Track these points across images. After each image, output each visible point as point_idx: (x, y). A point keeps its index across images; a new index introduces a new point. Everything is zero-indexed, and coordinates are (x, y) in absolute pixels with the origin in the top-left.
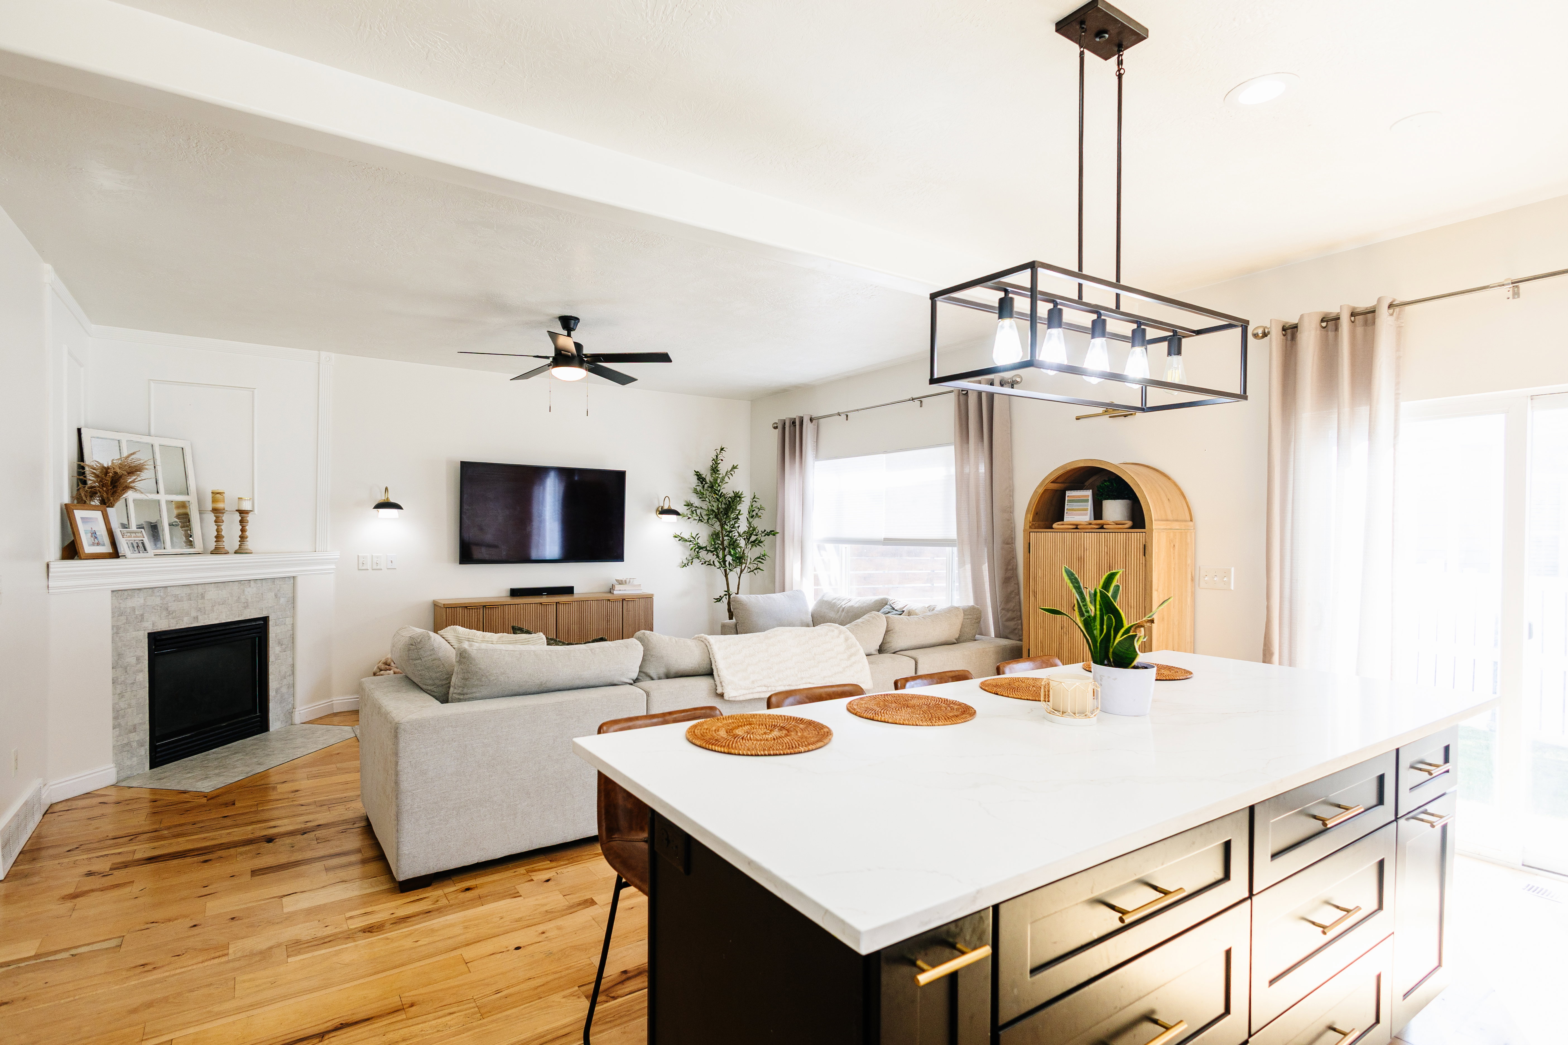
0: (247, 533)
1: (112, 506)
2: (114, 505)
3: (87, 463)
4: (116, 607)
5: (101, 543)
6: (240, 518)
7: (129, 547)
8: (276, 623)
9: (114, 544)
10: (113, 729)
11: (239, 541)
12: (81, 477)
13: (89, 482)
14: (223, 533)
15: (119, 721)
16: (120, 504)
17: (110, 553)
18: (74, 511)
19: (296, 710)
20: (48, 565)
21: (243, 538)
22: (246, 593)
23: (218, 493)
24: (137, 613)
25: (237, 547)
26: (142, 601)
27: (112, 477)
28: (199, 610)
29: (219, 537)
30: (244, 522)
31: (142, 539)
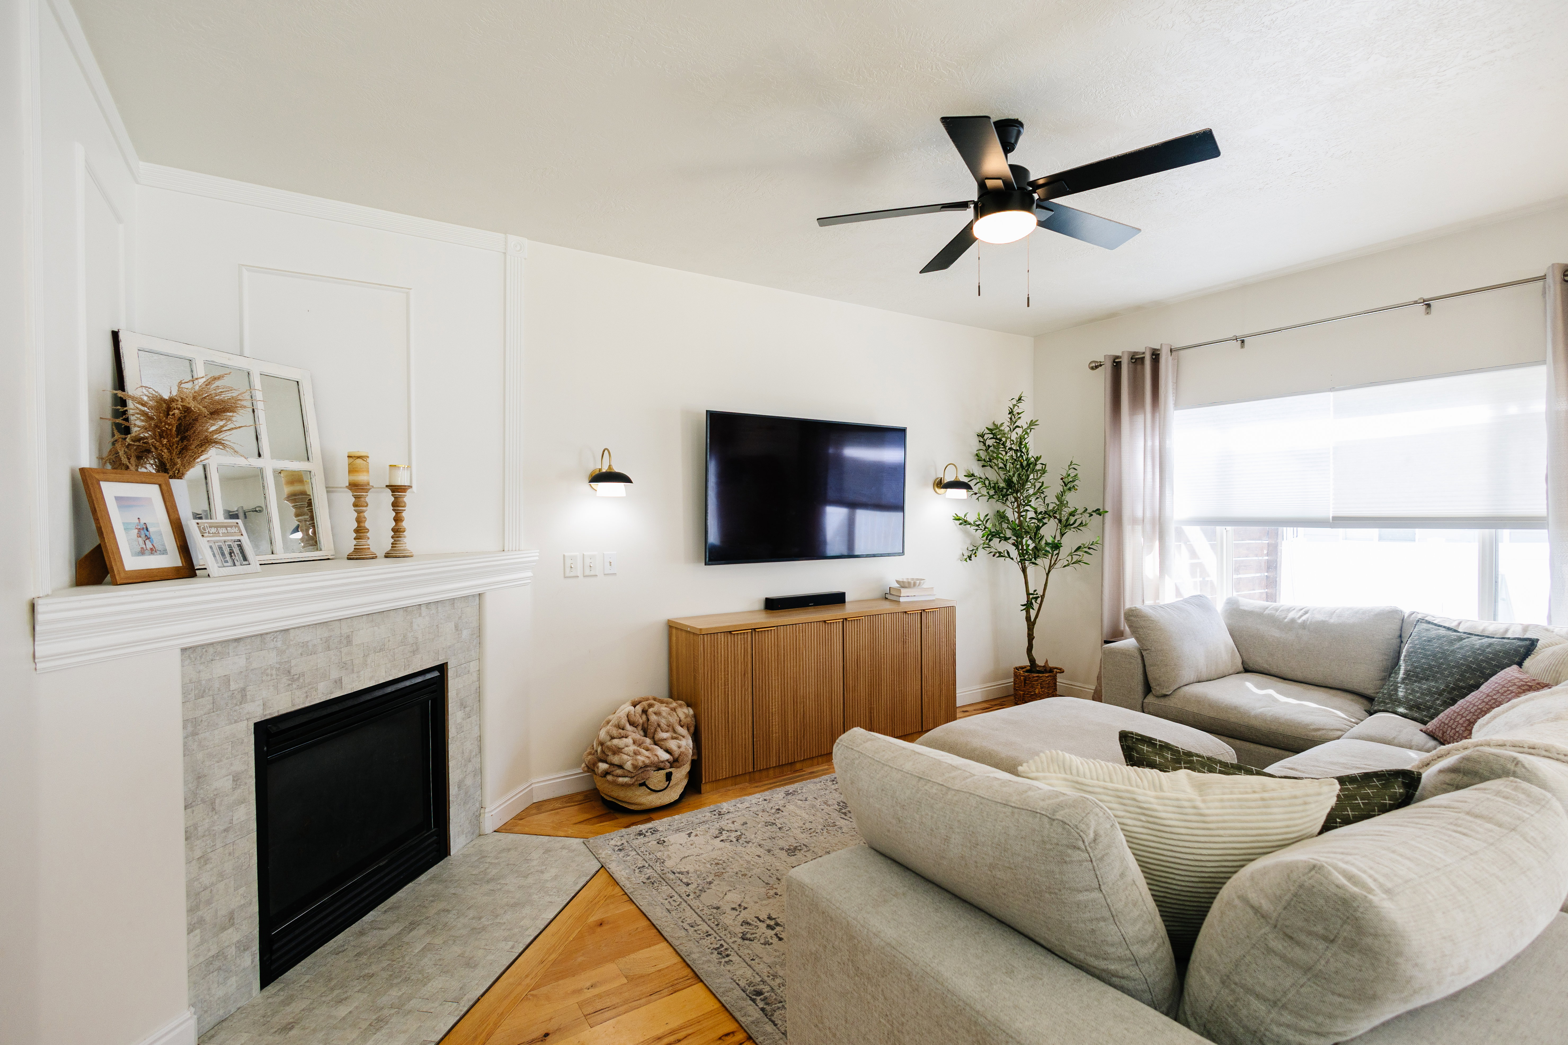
0: (404, 524)
1: (179, 475)
2: (183, 474)
3: (130, 393)
4: (190, 681)
5: (158, 546)
6: (393, 499)
7: (214, 555)
8: (457, 672)
9: (184, 549)
10: (188, 934)
11: (392, 537)
12: (119, 421)
13: (135, 430)
14: (367, 525)
15: (200, 913)
16: (194, 472)
17: (177, 569)
18: (101, 483)
19: (487, 810)
20: (33, 607)
21: (397, 532)
22: (415, 627)
23: (359, 457)
24: (233, 686)
25: (389, 547)
26: (242, 662)
27: (180, 419)
28: (343, 666)
29: (360, 531)
30: (401, 505)
31: (239, 538)
